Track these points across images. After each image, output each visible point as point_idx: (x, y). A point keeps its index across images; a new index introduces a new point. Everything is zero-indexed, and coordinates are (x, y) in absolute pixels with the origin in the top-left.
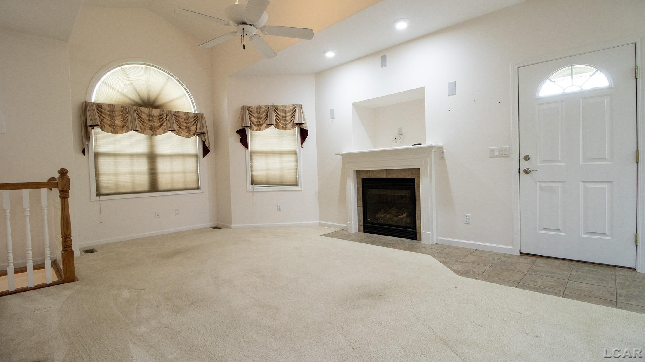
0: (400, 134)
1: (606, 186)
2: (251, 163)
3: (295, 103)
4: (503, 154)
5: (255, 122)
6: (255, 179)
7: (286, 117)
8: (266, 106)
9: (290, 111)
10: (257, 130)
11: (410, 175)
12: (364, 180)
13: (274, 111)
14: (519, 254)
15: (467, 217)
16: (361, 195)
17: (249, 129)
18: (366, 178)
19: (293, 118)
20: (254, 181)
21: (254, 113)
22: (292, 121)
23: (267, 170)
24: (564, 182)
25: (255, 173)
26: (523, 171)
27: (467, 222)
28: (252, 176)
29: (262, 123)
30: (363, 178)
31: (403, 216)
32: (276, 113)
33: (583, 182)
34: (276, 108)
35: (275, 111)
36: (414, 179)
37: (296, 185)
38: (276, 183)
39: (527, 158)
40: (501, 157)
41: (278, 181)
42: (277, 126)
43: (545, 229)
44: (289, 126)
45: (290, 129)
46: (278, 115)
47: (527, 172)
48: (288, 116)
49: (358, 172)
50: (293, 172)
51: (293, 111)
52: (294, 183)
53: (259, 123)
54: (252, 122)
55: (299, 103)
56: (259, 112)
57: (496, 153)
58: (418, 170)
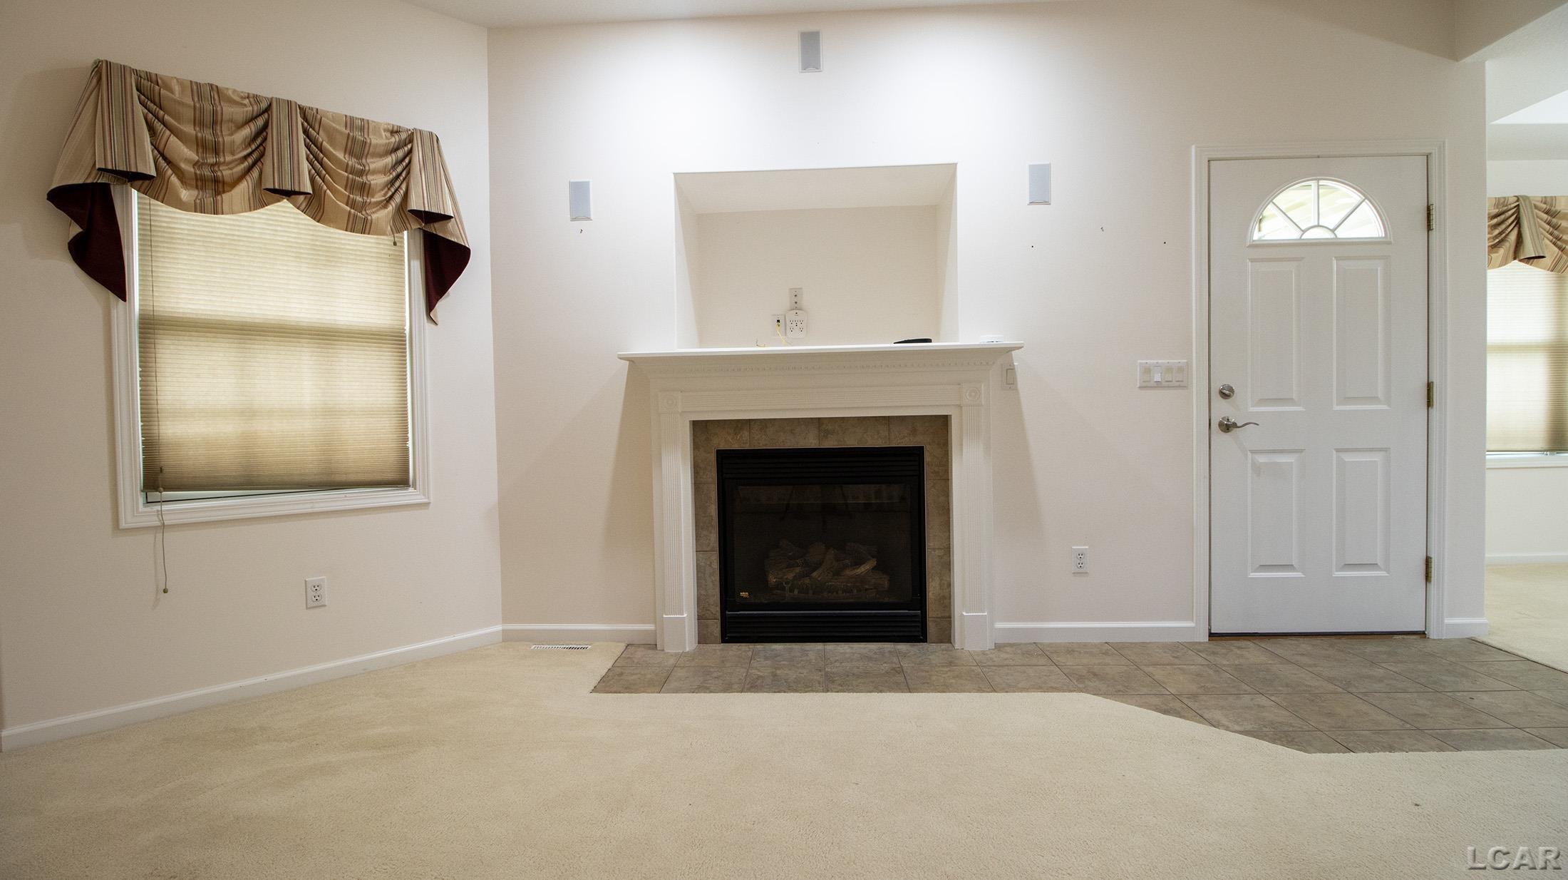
0: (796, 306)
1: (1377, 458)
2: (145, 374)
3: (408, 123)
4: (1175, 381)
5: (187, 161)
6: (169, 460)
7: (361, 173)
8: (256, 99)
9: (381, 149)
10: (199, 208)
11: (904, 437)
12: (725, 458)
13: (302, 136)
14: (1206, 639)
15: (1081, 555)
16: (713, 510)
17: (135, 193)
18: (736, 447)
19: (397, 184)
20: (166, 470)
21: (177, 117)
22: (398, 198)
23: (249, 413)
24: (1302, 452)
25: (170, 430)
26: (1217, 426)
27: (1080, 570)
28: (151, 447)
29: (226, 173)
30: (723, 447)
31: (863, 569)
32: (311, 142)
33: (1338, 450)
34: (310, 119)
35: (305, 132)
36: (921, 449)
37: (402, 482)
38: (297, 479)
39: (1226, 394)
40: (1168, 387)
41: (310, 465)
42: (315, 206)
43: (1264, 567)
44: (383, 216)
45: (384, 234)
46: (325, 155)
47: (1227, 427)
48: (375, 172)
49: (701, 429)
50: (385, 429)
51: (400, 153)
52: (390, 476)
53: (207, 172)
54: (169, 162)
55: (426, 128)
56: (208, 118)
57: (1157, 377)
58: (944, 421)
